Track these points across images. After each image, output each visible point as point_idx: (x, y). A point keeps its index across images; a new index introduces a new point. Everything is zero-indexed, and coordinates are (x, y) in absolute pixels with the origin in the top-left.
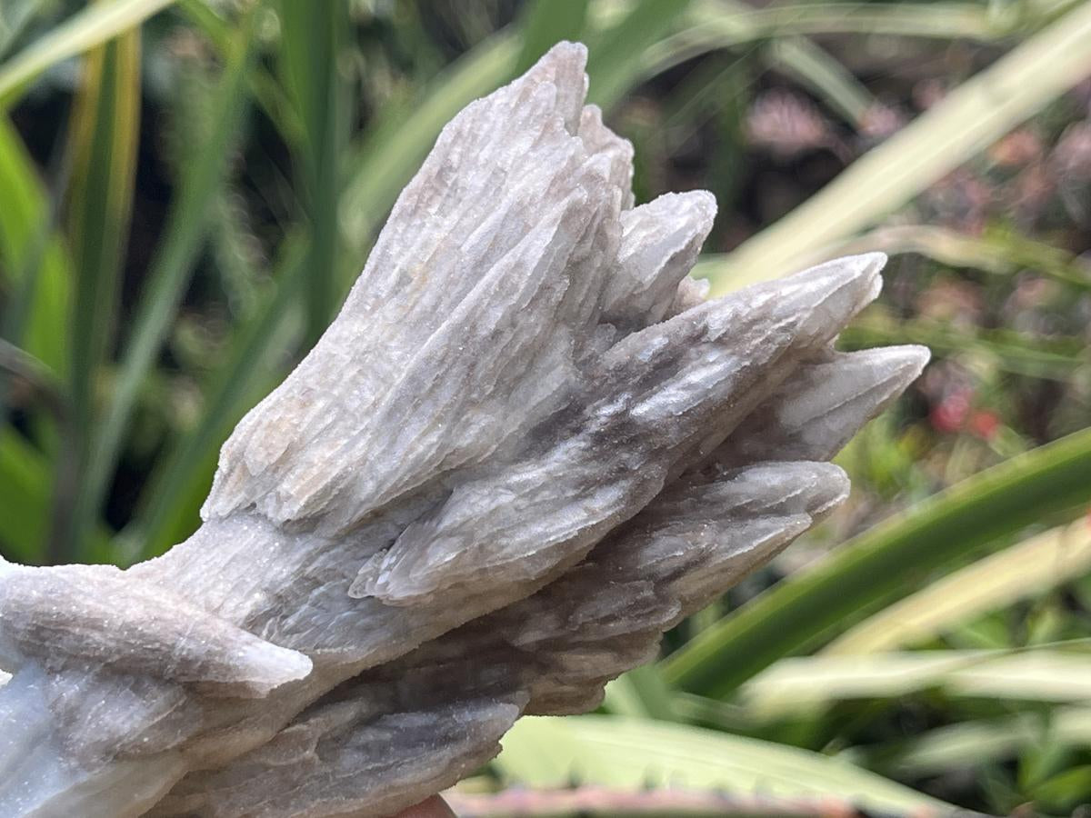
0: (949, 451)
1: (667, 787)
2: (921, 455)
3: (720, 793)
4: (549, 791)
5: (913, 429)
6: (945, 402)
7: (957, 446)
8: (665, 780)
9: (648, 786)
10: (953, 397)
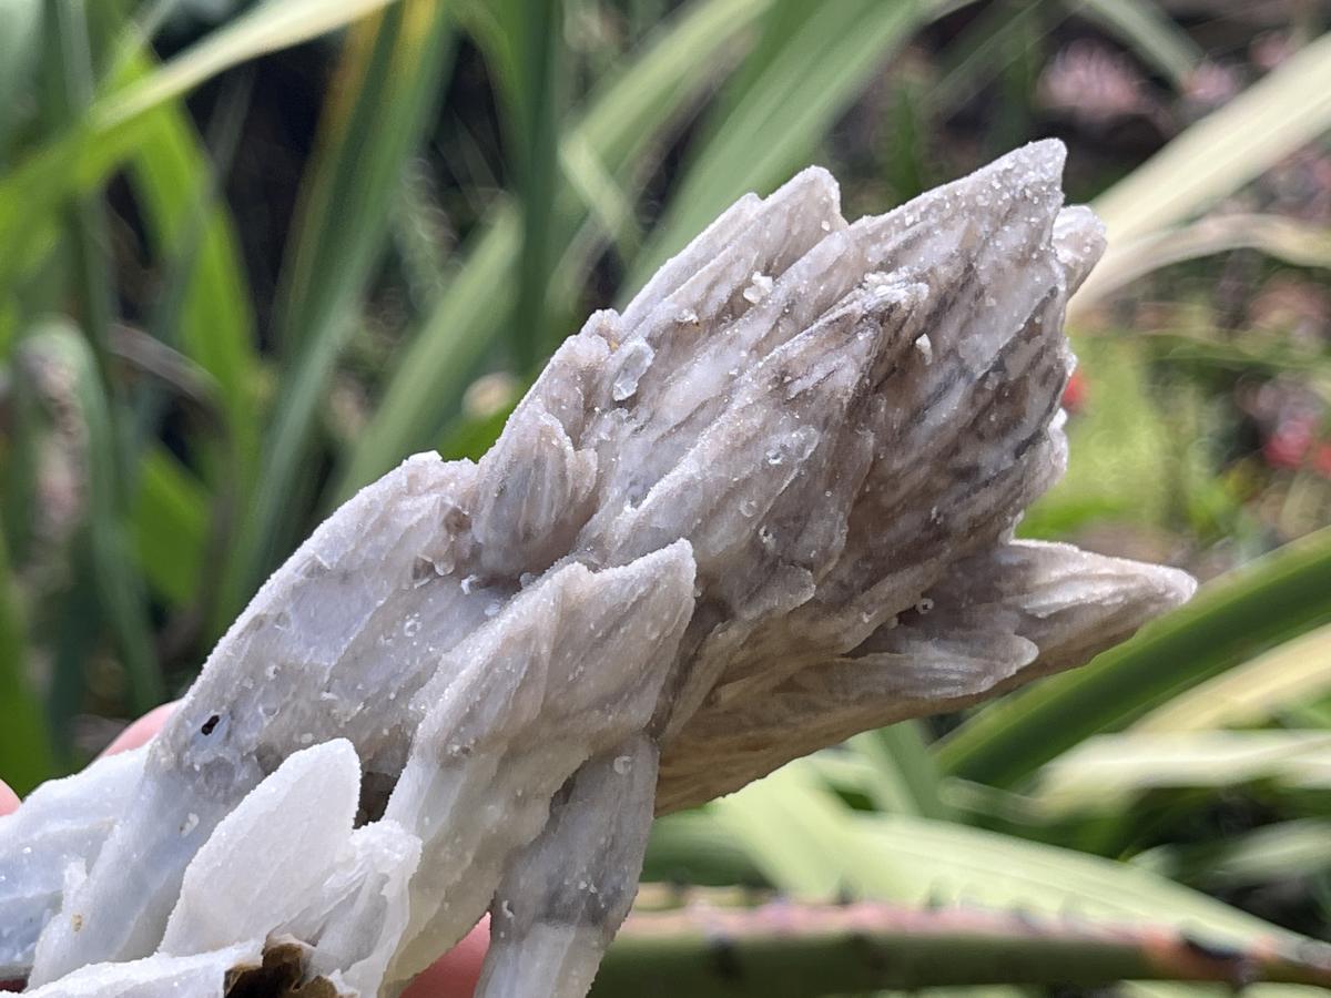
0: (1285, 490)
1: (958, 905)
2: (1249, 496)
3: (1020, 915)
4: (816, 907)
5: (1243, 462)
6: (1281, 429)
7: (1295, 486)
8: (955, 896)
9: (933, 905)
10: (1292, 423)
